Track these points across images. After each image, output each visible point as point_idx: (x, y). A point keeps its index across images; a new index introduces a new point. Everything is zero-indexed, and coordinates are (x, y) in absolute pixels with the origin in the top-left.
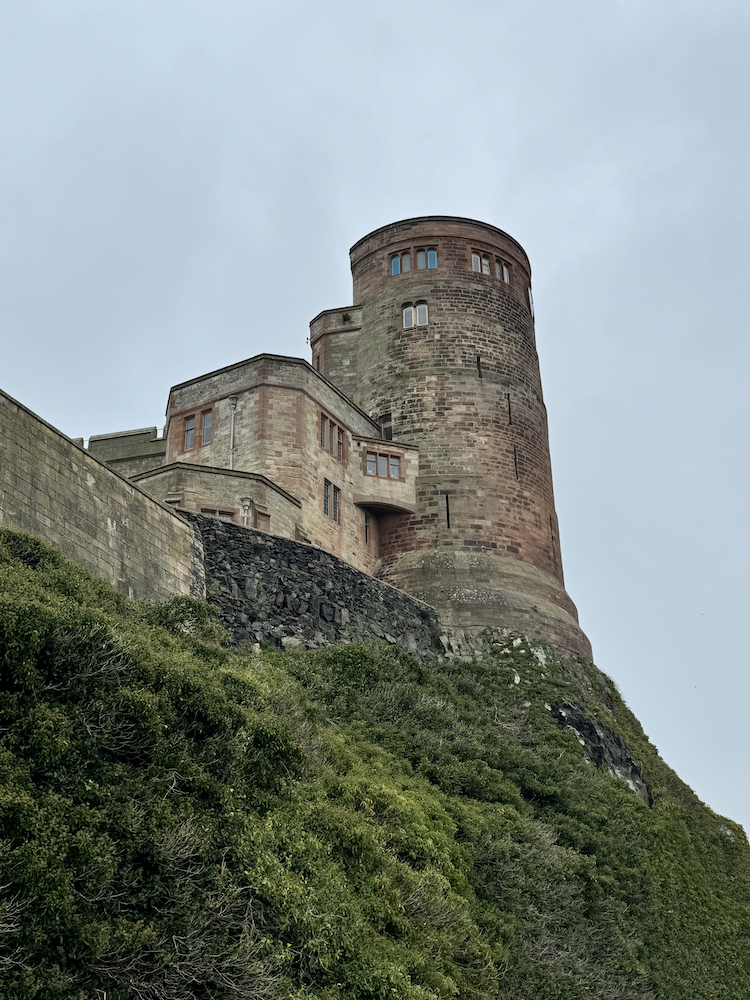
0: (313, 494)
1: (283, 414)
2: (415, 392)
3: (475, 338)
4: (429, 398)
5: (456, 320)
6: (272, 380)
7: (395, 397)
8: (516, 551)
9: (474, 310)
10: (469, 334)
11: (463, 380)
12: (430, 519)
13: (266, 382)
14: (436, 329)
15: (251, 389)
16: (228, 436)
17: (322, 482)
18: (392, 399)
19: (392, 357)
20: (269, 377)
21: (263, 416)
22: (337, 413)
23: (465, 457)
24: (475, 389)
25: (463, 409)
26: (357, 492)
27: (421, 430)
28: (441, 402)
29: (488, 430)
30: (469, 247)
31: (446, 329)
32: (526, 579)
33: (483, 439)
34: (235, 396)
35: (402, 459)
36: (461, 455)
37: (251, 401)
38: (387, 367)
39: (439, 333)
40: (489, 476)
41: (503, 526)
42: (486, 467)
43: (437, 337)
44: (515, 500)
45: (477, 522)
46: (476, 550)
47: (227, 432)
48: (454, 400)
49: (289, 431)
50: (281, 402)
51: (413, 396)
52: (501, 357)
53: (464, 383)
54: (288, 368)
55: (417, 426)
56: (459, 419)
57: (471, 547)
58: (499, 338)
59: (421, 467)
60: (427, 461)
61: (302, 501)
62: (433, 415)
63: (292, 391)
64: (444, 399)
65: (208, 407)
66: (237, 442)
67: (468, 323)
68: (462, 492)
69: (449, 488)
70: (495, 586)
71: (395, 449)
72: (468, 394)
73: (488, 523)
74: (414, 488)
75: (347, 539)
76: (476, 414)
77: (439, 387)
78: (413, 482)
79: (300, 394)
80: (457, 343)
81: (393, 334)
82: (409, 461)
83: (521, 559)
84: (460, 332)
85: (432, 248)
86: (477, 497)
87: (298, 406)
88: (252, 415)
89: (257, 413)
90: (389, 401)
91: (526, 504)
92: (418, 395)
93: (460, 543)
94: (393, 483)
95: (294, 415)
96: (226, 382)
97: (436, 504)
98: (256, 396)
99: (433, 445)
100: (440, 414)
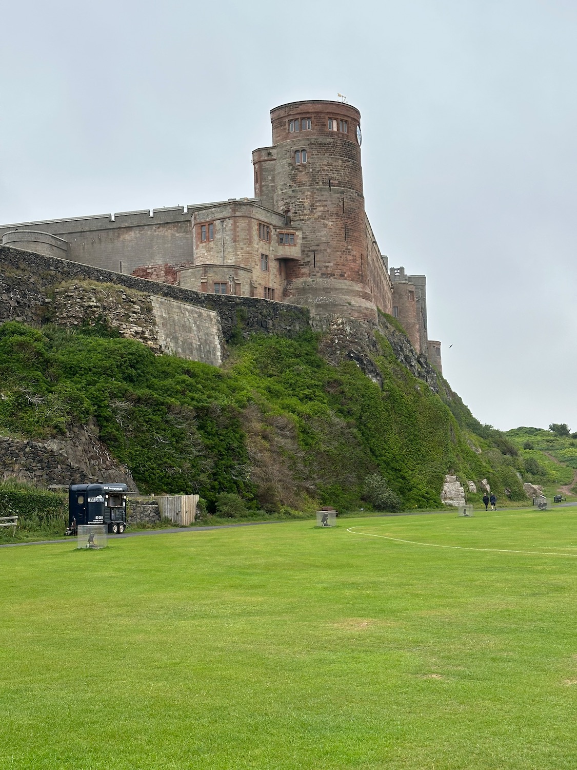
0: (257, 263)
1: (243, 230)
2: (301, 200)
3: (328, 170)
4: (307, 203)
5: (320, 161)
6: (238, 214)
7: (292, 202)
8: (343, 276)
9: (328, 154)
10: (326, 168)
11: (322, 194)
12: (307, 263)
13: (236, 215)
14: (310, 166)
15: (229, 218)
16: (220, 238)
17: (260, 256)
18: (291, 203)
19: (290, 180)
20: (236, 213)
21: (235, 232)
22: (266, 220)
23: (323, 233)
24: (328, 198)
25: (322, 208)
26: (275, 254)
27: (303, 220)
28: (312, 205)
29: (333, 219)
30: (327, 117)
31: (315, 166)
32: (347, 289)
33: (331, 223)
34: (223, 220)
35: (295, 235)
36: (321, 232)
37: (229, 223)
38: (288, 185)
39: (312, 168)
40: (332, 242)
41: (338, 265)
42: (332, 237)
43: (311, 170)
44: (344, 251)
45: (327, 264)
46: (326, 277)
47: (220, 237)
48: (318, 204)
49: (246, 237)
50: (242, 224)
51: (300, 202)
52: (340, 178)
53: (323, 195)
54: (244, 207)
55: (302, 217)
56: (320, 214)
57: (324, 276)
58: (340, 168)
59: (303, 238)
60: (306, 235)
61: (253, 269)
62: (308, 212)
63: (246, 218)
64: (314, 204)
65: (211, 223)
66: (225, 242)
67: (325, 162)
68: (321, 251)
69: (315, 249)
70: (333, 295)
71: (292, 231)
72: (325, 201)
73: (332, 264)
74: (300, 248)
75: (272, 277)
76: (328, 211)
77: (311, 197)
78: (300, 246)
79: (249, 219)
80: (320, 173)
81: (291, 167)
82: (298, 236)
83: (346, 279)
84: (322, 167)
85: (309, 118)
86: (327, 253)
87: (249, 224)
88: (230, 230)
89: (232, 230)
90: (289, 204)
91: (349, 252)
92: (302, 202)
93: (319, 275)
94: (291, 247)
95: (247, 230)
96: (217, 212)
97: (309, 256)
98: (231, 222)
99: (308, 227)
100: (312, 212)
